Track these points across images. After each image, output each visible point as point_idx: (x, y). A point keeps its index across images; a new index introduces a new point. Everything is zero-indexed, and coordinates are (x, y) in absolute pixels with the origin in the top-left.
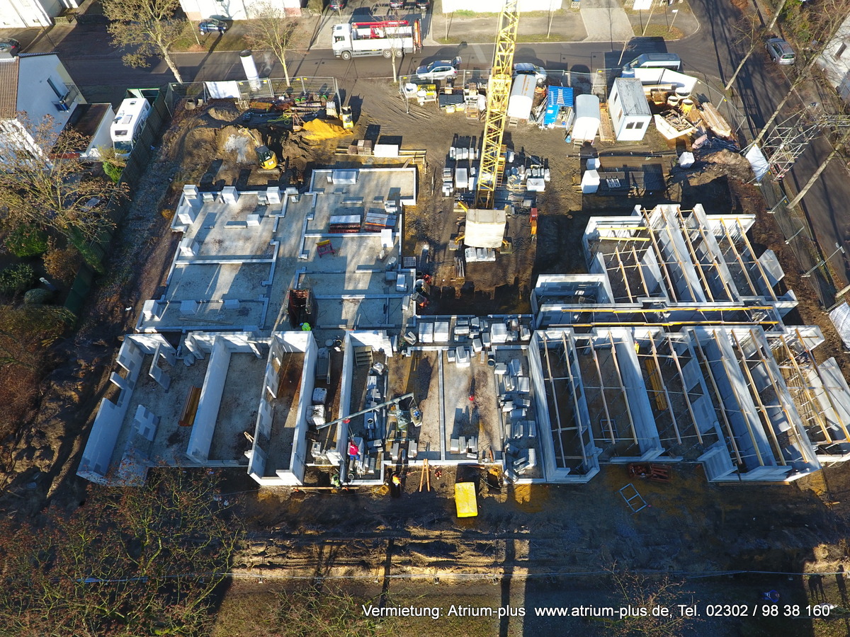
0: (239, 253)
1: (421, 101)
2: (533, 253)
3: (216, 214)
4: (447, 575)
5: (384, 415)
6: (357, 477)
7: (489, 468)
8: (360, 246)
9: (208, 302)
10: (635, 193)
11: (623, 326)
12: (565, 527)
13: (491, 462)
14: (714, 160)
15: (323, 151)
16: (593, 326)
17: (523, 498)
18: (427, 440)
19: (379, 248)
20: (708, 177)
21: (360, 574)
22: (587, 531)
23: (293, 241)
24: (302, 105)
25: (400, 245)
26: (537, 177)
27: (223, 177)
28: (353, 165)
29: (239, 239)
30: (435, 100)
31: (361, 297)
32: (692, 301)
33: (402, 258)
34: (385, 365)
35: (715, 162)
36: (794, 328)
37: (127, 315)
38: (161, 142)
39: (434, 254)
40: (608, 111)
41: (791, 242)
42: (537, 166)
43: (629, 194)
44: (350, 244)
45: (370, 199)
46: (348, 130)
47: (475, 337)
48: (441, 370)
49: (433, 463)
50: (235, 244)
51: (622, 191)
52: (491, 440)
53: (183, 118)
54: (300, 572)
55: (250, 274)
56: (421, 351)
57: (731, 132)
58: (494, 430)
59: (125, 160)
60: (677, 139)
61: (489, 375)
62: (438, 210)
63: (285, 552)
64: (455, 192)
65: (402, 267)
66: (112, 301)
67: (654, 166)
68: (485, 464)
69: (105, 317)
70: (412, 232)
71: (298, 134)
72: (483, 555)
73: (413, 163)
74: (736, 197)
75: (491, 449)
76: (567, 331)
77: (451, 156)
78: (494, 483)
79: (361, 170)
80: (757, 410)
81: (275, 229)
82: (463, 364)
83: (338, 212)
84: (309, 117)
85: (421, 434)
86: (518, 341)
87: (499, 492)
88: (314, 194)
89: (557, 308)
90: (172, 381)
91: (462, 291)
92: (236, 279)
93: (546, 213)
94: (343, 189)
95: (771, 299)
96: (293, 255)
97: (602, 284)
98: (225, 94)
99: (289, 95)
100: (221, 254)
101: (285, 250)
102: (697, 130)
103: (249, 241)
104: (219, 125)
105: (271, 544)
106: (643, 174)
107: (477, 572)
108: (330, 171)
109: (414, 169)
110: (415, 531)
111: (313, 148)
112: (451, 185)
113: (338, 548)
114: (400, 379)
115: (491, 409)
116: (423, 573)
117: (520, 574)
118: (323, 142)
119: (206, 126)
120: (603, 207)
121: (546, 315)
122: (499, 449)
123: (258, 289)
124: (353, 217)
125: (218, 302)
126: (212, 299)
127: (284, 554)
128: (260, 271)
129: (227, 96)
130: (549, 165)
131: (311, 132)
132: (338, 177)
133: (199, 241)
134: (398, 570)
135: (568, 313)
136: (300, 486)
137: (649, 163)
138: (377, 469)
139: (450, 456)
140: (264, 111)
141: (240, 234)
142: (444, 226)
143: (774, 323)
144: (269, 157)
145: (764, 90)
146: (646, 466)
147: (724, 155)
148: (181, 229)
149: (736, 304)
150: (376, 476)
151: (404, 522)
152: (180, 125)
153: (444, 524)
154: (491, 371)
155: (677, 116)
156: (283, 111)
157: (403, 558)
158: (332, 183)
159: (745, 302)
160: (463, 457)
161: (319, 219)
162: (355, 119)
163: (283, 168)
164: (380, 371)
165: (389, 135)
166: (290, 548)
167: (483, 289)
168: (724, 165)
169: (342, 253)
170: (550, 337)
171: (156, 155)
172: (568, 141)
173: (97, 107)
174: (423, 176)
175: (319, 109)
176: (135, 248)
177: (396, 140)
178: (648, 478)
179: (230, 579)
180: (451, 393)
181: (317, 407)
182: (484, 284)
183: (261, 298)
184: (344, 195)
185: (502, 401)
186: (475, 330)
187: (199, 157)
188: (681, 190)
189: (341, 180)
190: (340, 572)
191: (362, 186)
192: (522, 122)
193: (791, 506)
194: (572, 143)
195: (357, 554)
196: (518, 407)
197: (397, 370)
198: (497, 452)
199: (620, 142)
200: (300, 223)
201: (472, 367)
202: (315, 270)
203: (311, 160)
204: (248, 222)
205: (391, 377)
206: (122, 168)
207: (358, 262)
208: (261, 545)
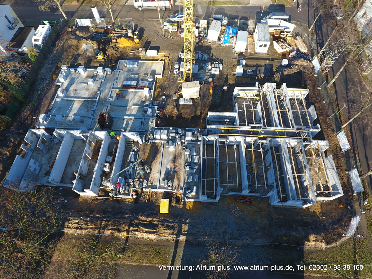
0: (83, 96)
1: (170, 31)
2: (210, 102)
3: (75, 78)
4: (153, 237)
5: (135, 169)
6: (120, 194)
7: (177, 193)
8: (135, 95)
9: (68, 116)
10: (259, 77)
11: (241, 136)
12: (205, 220)
13: (178, 191)
14: (297, 63)
15: (125, 52)
16: (228, 135)
17: (189, 207)
18: (152, 180)
19: (143, 96)
20: (293, 71)
21: (116, 234)
22: (214, 222)
23: (106, 91)
24: (118, 31)
25: (152, 95)
26: (216, 68)
27: (80, 62)
28: (137, 59)
29: (84, 90)
30: (176, 30)
31: (133, 118)
32: (274, 127)
33: (153, 101)
34: (138, 147)
35: (297, 64)
36: (316, 141)
37: (34, 120)
38: (55, 45)
39: (166, 100)
40: (253, 39)
41: (325, 103)
42: (217, 63)
43: (257, 77)
44: (131, 94)
45: (142, 74)
46: (137, 43)
47: (179, 137)
48: (162, 151)
49: (153, 190)
50: (82, 92)
51: (253, 76)
52: (179, 182)
53: (66, 34)
54: (92, 231)
55: (87, 105)
56: (155, 142)
57: (308, 50)
58: (181, 178)
59: (37, 53)
60: (283, 53)
61: (182, 154)
62: (171, 81)
63: (86, 223)
64: (179, 73)
65: (152, 105)
66: (27, 114)
67: (270, 65)
68: (176, 192)
69: (24, 121)
70: (159, 90)
71: (114, 44)
72: (168, 230)
73: (163, 59)
74: (305, 80)
75: (179, 186)
76: (217, 137)
77: (180, 56)
78: (178, 200)
79: (140, 61)
80: (293, 176)
81: (100, 85)
82: (172, 149)
83: (127, 80)
84: (120, 37)
85: (150, 178)
86: (197, 140)
87: (180, 204)
88: (118, 71)
89: (213, 127)
90: (49, 150)
91: (177, 117)
92: (81, 107)
93: (218, 84)
94: (131, 69)
95: (309, 128)
96: (106, 98)
97: (235, 117)
98: (85, 24)
99: (113, 26)
100: (75, 96)
101: (103, 95)
102: (292, 49)
103: (88, 91)
104: (80, 38)
105: (81, 219)
106: (264, 68)
107: (165, 236)
108: (126, 61)
109: (163, 62)
110: (141, 218)
111: (120, 50)
112: (178, 70)
113: (108, 223)
114: (144, 154)
115: (181, 169)
116: (143, 235)
117: (183, 238)
118: (125, 48)
119: (74, 39)
120: (244, 82)
121: (210, 130)
122: (182, 186)
123: (89, 112)
124: (133, 82)
125: (71, 116)
126: (69, 115)
127: (86, 224)
128: (91, 104)
129: (86, 25)
130: (223, 62)
131: (120, 43)
132: (129, 64)
133: (67, 89)
134: (132, 233)
135: (218, 129)
136: (97, 196)
137: (268, 63)
138: (129, 191)
139: (160, 187)
140: (101, 33)
141: (84, 88)
142: (172, 88)
143: (308, 138)
144: (99, 54)
145: (327, 31)
146: (243, 197)
147: (302, 61)
148: (59, 84)
149: (293, 129)
150: (129, 194)
151: (138, 214)
152: (64, 38)
153: (154, 215)
154: (184, 152)
155: (283, 42)
156: (109, 33)
157: (135, 229)
158: (126, 66)
159: (297, 128)
160: (166, 188)
161: (119, 83)
162: (140, 38)
163: (106, 59)
164: (136, 150)
165: (154, 46)
166: (89, 221)
167: (185, 116)
168: (301, 66)
169: (127, 98)
170: (210, 139)
171: (52, 51)
172: (233, 52)
173: (28, 28)
174: (167, 65)
175: (125, 33)
176: (39, 91)
177: (157, 49)
178: (244, 202)
179: (64, 232)
180: (165, 161)
181: (106, 164)
182: (186, 114)
183: (90, 116)
184: (131, 72)
185: (186, 166)
186: (178, 135)
187: (70, 52)
188: (280, 76)
189: (130, 65)
190: (108, 232)
191: (140, 69)
192: (214, 42)
193: (304, 218)
194: (235, 53)
195: (116, 226)
196: (192, 168)
197: (144, 150)
198: (181, 187)
199: (257, 53)
200: (110, 84)
201: (176, 151)
202: (115, 105)
203: (119, 56)
204: (88, 82)
205: (141, 152)
206: (37, 56)
207: (133, 102)
208: (77, 219)
